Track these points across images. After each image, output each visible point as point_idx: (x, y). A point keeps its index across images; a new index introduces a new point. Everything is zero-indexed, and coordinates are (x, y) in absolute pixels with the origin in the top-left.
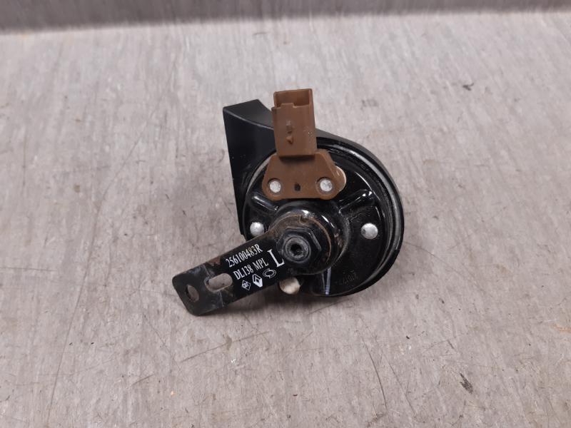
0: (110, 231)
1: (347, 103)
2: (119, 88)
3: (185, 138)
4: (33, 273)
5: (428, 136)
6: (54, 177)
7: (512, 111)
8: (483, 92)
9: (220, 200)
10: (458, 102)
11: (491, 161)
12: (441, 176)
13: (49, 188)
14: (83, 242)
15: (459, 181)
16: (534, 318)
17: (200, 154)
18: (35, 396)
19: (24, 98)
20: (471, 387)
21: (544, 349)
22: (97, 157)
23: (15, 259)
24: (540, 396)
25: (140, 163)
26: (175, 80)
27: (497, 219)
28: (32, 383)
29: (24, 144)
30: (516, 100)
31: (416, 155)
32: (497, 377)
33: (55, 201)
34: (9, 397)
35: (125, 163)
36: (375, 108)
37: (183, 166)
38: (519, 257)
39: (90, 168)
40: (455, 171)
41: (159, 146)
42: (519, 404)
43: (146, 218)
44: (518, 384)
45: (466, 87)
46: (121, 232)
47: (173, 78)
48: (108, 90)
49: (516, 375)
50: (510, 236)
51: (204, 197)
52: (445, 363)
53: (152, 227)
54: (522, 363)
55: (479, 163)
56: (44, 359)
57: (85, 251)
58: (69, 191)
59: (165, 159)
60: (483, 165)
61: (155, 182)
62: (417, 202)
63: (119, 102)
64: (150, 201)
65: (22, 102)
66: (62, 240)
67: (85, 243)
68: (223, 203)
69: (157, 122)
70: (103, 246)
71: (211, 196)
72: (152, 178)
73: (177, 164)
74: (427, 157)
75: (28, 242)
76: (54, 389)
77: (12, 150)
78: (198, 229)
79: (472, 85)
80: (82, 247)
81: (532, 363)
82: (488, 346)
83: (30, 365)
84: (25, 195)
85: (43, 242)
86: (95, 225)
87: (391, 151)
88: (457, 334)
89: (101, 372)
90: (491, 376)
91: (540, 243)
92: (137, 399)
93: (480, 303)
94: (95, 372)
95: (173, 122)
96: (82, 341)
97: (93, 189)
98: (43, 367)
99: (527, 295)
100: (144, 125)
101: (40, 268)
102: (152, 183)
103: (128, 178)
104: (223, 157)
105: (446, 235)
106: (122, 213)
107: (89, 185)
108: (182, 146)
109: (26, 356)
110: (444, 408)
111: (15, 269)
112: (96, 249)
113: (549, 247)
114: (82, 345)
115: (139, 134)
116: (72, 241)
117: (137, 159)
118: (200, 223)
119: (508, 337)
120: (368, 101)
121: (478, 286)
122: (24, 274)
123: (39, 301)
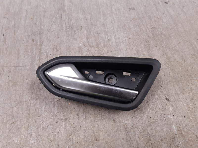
0: (45, 54)
1: (124, 9)
2: (45, 7)
3: (68, 23)
4: (21, 68)
5: (153, 20)
6: (25, 37)
7: (182, 10)
8: (172, 4)
9: (82, 43)
10: (163, 8)
11: (175, 27)
12: (157, 33)
13: (23, 40)
14: (36, 57)
15: (164, 34)
16: (190, 78)
17: (74, 28)
18: (24, 105)
19: (12, 11)
20: (169, 99)
21: (193, 87)
22: (39, 30)
23: (14, 64)
24: (192, 102)
25: (54, 32)
26: (64, 4)
27: (177, 46)
28: (23, 102)
29: (14, 27)
30: (183, 7)
31: (149, 26)
32: (177, 96)
33: (26, 45)
34: (16, 106)
35: (48, 32)
36: (134, 11)
37: (68, 32)
38: (185, 58)
39: (37, 33)
40: (162, 31)
41: (60, 26)
42: (185, 105)
43: (57, 49)
44: (185, 99)
45: (166, 3)
46: (49, 54)
47: (63, 3)
48: (41, 8)
49: (184, 96)
50: (182, 52)
51: (76, 42)
52: (160, 92)
53: (59, 52)
54: (186, 92)
55: (170, 28)
56: (26, 94)
57: (37, 60)
58: (30, 41)
59: (62, 30)
60: (172, 29)
61: (59, 37)
62: (149, 41)
63: (45, 12)
64: (58, 44)
65: (12, 13)
66: (29, 57)
67: (37, 58)
68: (83, 44)
69: (59, 18)
70: (43, 58)
71: (78, 42)
72: (58, 36)
73: (66, 32)
74: (153, 27)
75: (18, 58)
76: (31, 103)
77: (10, 29)
78: (75, 52)
79: (168, 2)
80: (36, 59)
81: (189, 92)
82: (174, 87)
83: (22, 96)
84: (16, 43)
85: (23, 58)
86: (40, 52)
87: (140, 25)
88: (163, 83)
89: (46, 97)
90: (175, 96)
91: (192, 54)
92: (58, 105)
93: (171, 74)
94: (44, 97)
95: (64, 18)
96: (39, 88)
97: (38, 40)
98: (26, 97)
99: (187, 71)
100: (54, 19)
101: (23, 66)
102: (58, 38)
103: (50, 37)
104: (82, 29)
105: (160, 52)
106: (49, 48)
107: (37, 39)
108: (68, 25)
109: (21, 93)
110: (160, 106)
111: (14, 67)
112: (41, 59)
113: (195, 55)
114: (39, 90)
115: (53, 22)
116: (33, 57)
117: (53, 30)
118: (75, 51)
119: (181, 84)
120: (132, 8)
121: (171, 68)
122: (18, 68)
123: (23, 76)
